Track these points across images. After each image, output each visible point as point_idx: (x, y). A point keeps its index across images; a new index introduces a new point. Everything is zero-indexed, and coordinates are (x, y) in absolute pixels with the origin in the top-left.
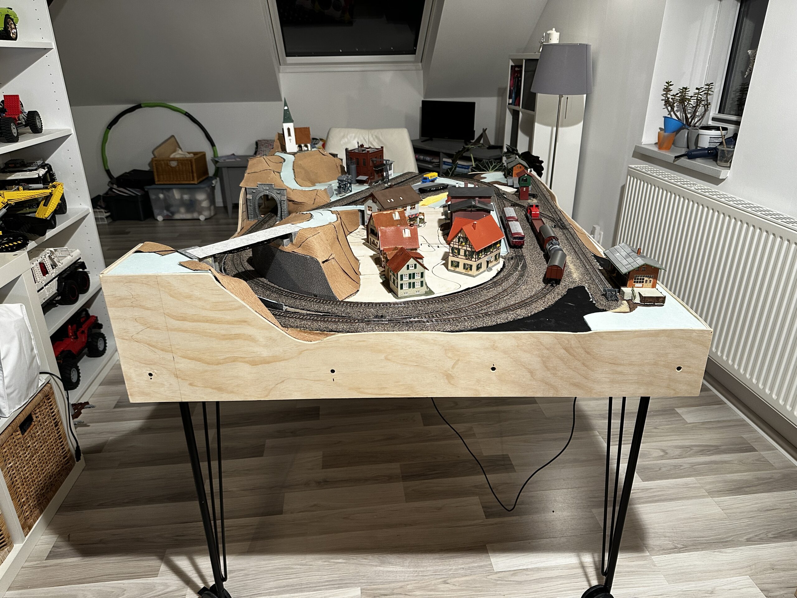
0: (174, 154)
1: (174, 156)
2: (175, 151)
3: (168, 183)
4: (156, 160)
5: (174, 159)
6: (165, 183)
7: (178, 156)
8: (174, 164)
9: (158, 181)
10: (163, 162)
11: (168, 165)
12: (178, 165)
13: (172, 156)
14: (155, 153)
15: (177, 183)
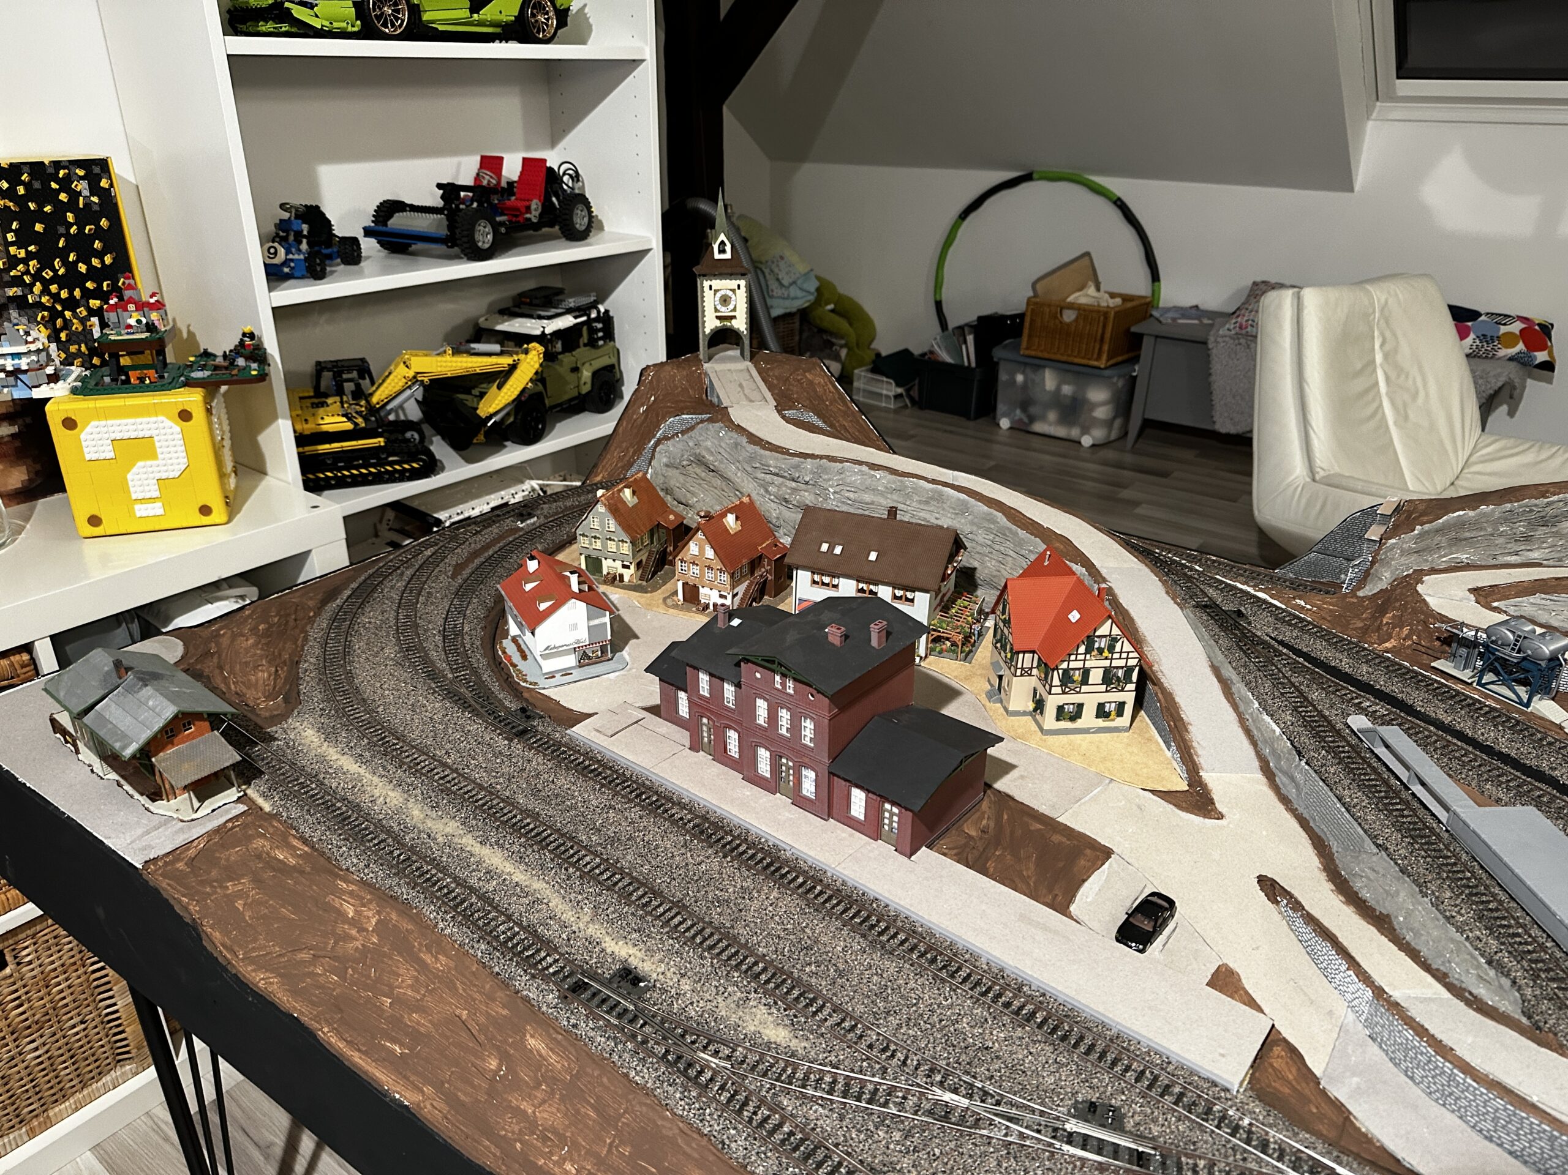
0: (1077, 294)
1: (1077, 298)
2: (1080, 290)
3: (1046, 355)
4: (1036, 303)
5: (1071, 306)
6: (1040, 354)
7: (1083, 300)
8: (1069, 316)
9: (1027, 348)
10: (1047, 310)
11: (1056, 317)
12: (1076, 320)
13: (1071, 299)
14: (1038, 286)
15: (1064, 358)
